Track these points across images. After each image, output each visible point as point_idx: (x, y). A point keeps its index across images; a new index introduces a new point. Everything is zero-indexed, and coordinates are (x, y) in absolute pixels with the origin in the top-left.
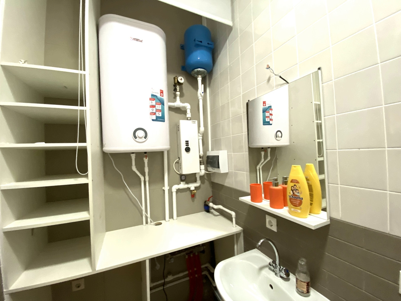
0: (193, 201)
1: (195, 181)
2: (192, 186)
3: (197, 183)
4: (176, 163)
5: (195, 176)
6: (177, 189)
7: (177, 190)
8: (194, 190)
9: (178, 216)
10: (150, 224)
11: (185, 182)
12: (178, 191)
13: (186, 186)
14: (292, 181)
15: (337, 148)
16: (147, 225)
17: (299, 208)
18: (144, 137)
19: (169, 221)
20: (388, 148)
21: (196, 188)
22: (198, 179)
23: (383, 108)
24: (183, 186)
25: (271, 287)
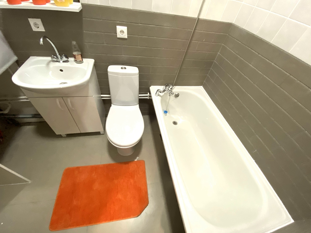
25: (61, 70)
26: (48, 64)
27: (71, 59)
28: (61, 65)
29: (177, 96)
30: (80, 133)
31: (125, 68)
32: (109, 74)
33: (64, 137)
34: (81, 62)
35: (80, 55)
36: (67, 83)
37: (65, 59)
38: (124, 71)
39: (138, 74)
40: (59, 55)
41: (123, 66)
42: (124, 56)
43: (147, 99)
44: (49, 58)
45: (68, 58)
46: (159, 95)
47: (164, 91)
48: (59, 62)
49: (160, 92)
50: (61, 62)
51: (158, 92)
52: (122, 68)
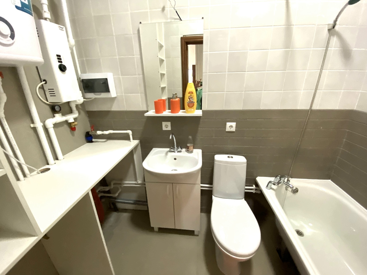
0: (73, 135)
1: (71, 112)
2: (70, 118)
3: (75, 114)
4: (40, 88)
5: (69, 105)
6: (54, 123)
7: (53, 125)
8: (73, 123)
9: (64, 154)
10: (31, 176)
11: (60, 114)
12: (56, 126)
13: (64, 119)
14: (189, 93)
15: (208, 72)
16: (26, 178)
17: (192, 108)
18: (9, 35)
19: (55, 163)
20: (228, 72)
21: (75, 119)
22: (74, 108)
23: (228, 53)
24: (59, 118)
25: (175, 159)
26: (167, 154)
27: (184, 150)
28: (176, 154)
29: (295, 191)
30: (174, 229)
31: (232, 157)
32: (216, 163)
33: (156, 232)
34: (192, 152)
35: (192, 147)
36: (177, 170)
37: (180, 149)
38: (230, 160)
39: (246, 163)
40: (177, 146)
41: (230, 156)
42: (230, 147)
43: (252, 193)
44: (168, 149)
45: (182, 149)
46: (271, 188)
47: (279, 183)
48: (174, 152)
49: (274, 184)
50: (176, 152)
51: (270, 184)
52: (228, 157)
